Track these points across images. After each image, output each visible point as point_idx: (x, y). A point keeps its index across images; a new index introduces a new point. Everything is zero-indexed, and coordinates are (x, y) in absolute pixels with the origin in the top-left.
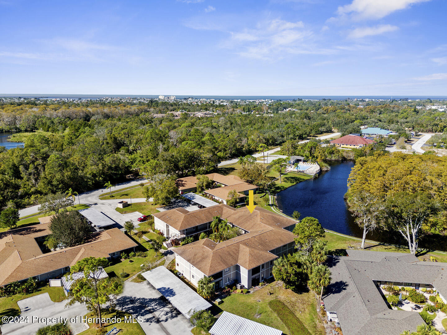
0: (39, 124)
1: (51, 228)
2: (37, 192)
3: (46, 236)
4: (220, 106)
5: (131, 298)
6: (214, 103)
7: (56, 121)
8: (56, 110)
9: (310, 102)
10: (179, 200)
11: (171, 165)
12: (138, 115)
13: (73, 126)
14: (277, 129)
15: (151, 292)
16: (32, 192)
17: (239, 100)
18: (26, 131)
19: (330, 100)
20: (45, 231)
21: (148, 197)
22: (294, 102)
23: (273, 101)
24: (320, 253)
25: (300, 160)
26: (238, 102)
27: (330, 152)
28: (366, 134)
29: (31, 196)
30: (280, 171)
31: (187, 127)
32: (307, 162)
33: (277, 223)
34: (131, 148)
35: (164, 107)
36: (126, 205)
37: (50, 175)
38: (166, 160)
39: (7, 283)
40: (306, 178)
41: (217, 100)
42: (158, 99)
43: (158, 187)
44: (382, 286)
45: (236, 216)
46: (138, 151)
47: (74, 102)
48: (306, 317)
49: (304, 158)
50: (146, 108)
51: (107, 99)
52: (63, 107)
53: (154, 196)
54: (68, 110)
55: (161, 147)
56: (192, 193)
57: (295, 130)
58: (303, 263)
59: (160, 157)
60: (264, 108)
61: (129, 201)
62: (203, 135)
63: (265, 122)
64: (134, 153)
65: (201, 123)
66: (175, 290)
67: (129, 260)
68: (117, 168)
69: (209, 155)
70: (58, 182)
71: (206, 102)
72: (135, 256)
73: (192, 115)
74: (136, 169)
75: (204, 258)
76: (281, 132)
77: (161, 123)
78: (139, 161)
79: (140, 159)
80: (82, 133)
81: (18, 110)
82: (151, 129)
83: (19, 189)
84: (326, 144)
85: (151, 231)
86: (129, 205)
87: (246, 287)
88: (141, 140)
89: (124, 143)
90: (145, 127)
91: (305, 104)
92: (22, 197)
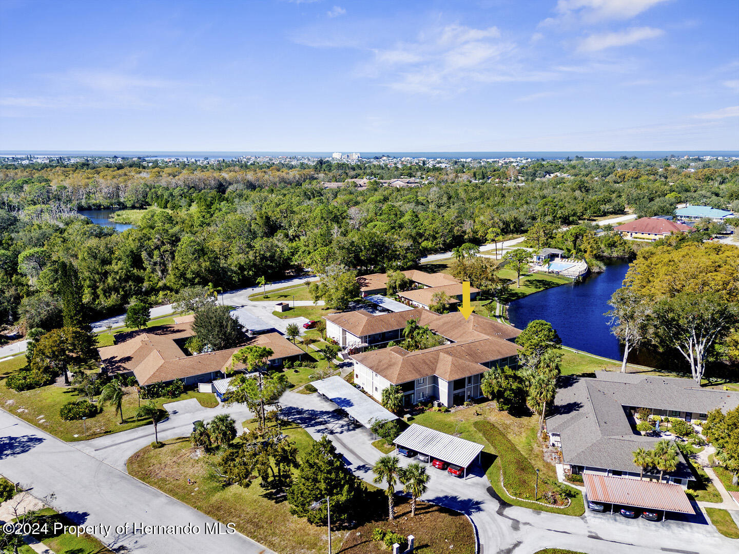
0: (152, 198)
1: (193, 329)
2: (165, 288)
3: (187, 338)
4: (435, 169)
5: (298, 409)
6: (424, 163)
7: (176, 192)
8: (174, 176)
9: (596, 162)
10: (360, 305)
11: (350, 255)
12: (299, 184)
13: (202, 200)
14: (525, 206)
15: (322, 404)
16: (160, 287)
17: (469, 160)
18: (133, 207)
19: (635, 158)
20: (185, 332)
21: (317, 298)
22: (567, 163)
23: (529, 160)
24: (548, 366)
25: (557, 256)
26: (466, 162)
27: (609, 244)
28: (685, 217)
29: (158, 292)
30: (519, 270)
31: (376, 202)
32: (567, 258)
33: (497, 333)
34: (291, 232)
35: (340, 172)
36: (286, 308)
37: (183, 265)
38: (343, 248)
39: (150, 383)
40: (561, 282)
41: (430, 160)
42: (331, 158)
43: (332, 284)
44: (637, 416)
45: (440, 322)
46: (302, 238)
47: (198, 163)
48: (521, 440)
49: (563, 251)
50: (312, 173)
51: (249, 159)
52: (185, 171)
53: (326, 295)
54: (192, 176)
55: (335, 229)
56: (379, 296)
57: (557, 207)
58: (524, 379)
59: (334, 244)
60: (512, 173)
61: (291, 304)
62: (402, 214)
63: (506, 194)
64: (296, 241)
65: (399, 197)
66: (352, 401)
67: (294, 370)
68: (272, 258)
69: (407, 243)
70: (193, 274)
71: (411, 163)
72: (301, 366)
73: (386, 185)
74: (299, 262)
75: (390, 365)
76: (532, 212)
77: (336, 196)
78: (303, 252)
79: (304, 248)
80: (217, 211)
81: (120, 176)
82: (321, 206)
83: (143, 283)
84: (606, 232)
85: (322, 340)
86: (291, 309)
87: (446, 405)
88: (306, 221)
89: (280, 225)
90: (311, 201)
91: (586, 167)
92: (148, 293)
